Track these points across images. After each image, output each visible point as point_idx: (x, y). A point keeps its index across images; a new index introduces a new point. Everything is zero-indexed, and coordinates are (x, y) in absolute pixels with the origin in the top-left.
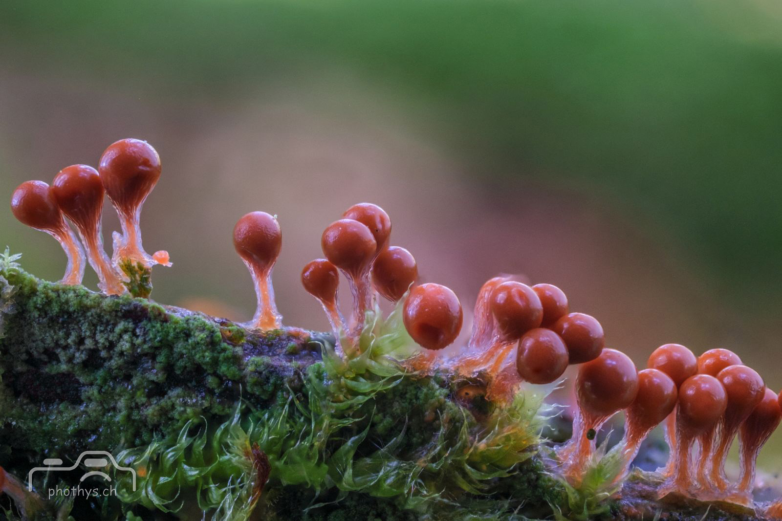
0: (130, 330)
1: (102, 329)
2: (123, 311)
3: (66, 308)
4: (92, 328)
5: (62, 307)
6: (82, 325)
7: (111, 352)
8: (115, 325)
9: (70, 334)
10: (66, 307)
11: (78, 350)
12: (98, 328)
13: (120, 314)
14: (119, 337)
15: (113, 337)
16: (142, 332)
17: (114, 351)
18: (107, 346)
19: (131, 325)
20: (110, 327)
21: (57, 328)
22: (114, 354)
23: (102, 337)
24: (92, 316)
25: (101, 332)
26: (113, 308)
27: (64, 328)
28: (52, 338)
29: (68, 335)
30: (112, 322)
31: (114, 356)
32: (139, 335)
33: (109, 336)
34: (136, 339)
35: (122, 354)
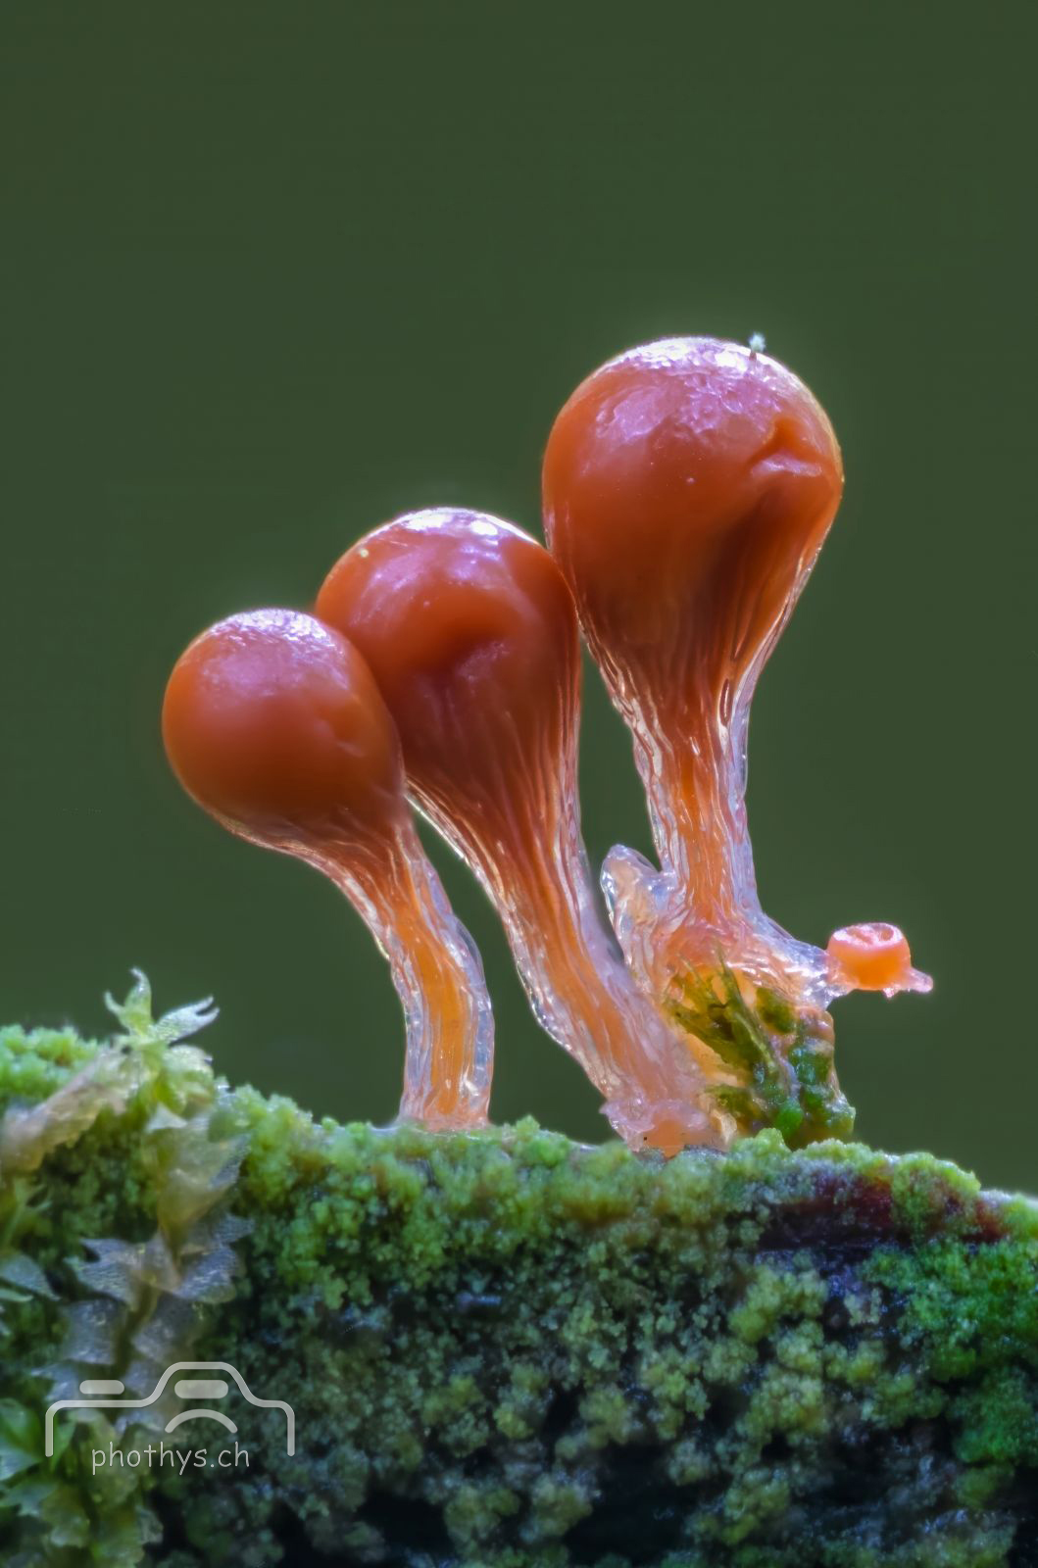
0: (812, 1307)
1: (667, 1324)
2: (765, 1212)
3: (478, 1240)
4: (616, 1329)
5: (461, 1237)
6: (561, 1320)
7: (720, 1447)
8: (733, 1293)
9: (505, 1379)
10: (479, 1229)
11: (549, 1460)
12: (646, 1323)
13: (749, 1232)
14: (754, 1354)
15: (728, 1359)
16: (875, 1310)
17: (737, 1438)
18: (701, 1417)
19: (811, 1286)
20: (704, 1309)
21: (434, 1354)
22: (734, 1457)
23: (672, 1368)
24: (610, 1262)
25: (662, 1340)
26: (717, 1200)
27: (470, 1350)
28: (415, 1415)
29: (492, 1385)
30: (716, 1280)
31: (737, 1469)
32: (860, 1329)
33: (705, 1356)
34: (843, 1352)
35: (776, 1449)
